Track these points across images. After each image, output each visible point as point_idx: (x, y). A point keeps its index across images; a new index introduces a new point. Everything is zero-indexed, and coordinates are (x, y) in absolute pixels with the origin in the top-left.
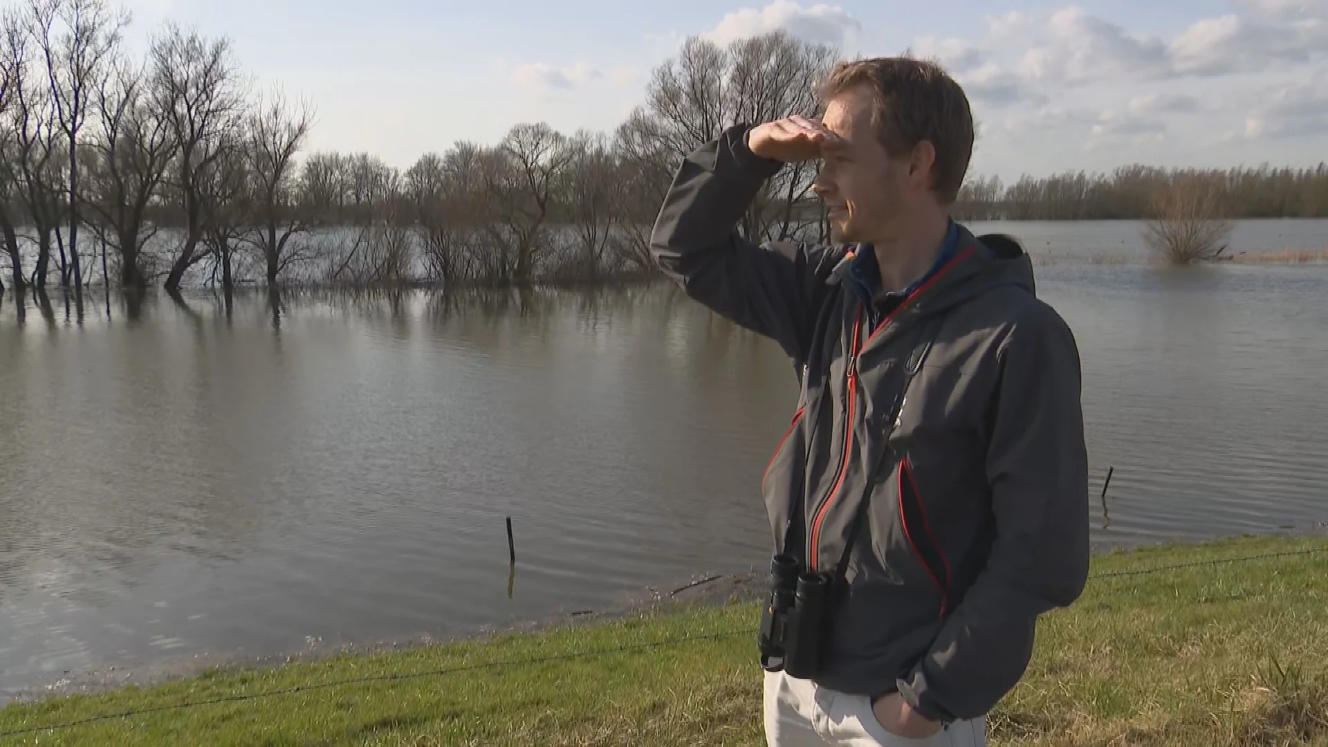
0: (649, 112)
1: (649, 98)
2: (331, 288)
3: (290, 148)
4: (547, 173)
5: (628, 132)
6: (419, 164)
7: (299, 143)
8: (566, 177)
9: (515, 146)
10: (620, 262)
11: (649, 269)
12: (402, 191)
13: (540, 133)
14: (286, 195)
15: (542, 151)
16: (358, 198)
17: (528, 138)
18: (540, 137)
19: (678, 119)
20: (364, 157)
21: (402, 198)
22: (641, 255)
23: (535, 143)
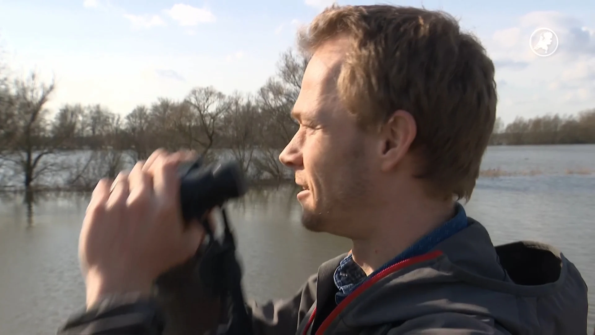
0: (279, 80)
1: (278, 72)
2: (68, 190)
3: (43, 100)
4: (213, 117)
5: (266, 92)
6: (135, 111)
7: (49, 96)
8: (227, 120)
9: (193, 101)
10: (259, 173)
11: (278, 178)
12: (123, 127)
13: (209, 93)
14: (44, 130)
15: (211, 103)
16: (94, 132)
17: (203, 95)
18: (209, 94)
19: (296, 84)
20: (98, 107)
21: (123, 132)
22: (274, 169)
23: (206, 98)
